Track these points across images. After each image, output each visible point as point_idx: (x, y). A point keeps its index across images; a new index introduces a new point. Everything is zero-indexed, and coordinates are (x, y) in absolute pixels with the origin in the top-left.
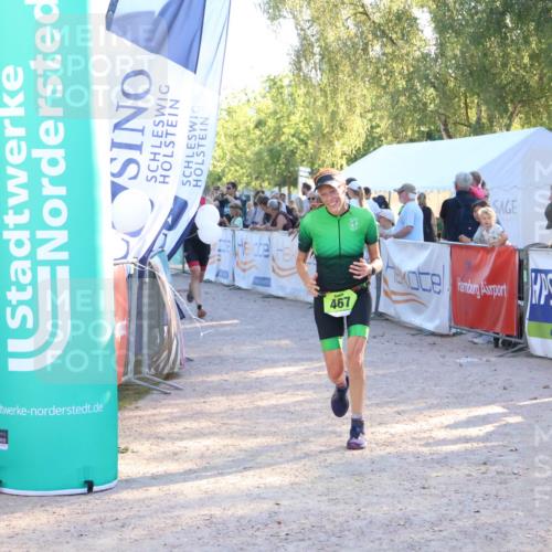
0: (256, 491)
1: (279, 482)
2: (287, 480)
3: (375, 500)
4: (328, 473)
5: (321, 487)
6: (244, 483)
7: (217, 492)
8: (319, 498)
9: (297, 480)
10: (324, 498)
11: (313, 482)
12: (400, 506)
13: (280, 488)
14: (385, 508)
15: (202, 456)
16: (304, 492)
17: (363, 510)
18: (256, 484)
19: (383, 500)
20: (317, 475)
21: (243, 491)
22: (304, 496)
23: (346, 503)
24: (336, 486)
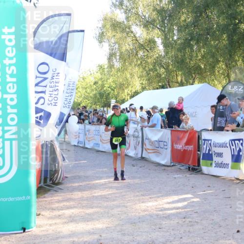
0: (92, 231)
1: (101, 227)
2: (105, 226)
3: (140, 233)
4: (121, 223)
5: (118, 228)
6: (87, 227)
7: (77, 231)
8: (117, 233)
9: (109, 226)
10: (120, 233)
11: (115, 227)
12: (150, 236)
13: (102, 229)
14: (144, 237)
15: (70, 217)
17: (135, 238)
18: (92, 228)
19: (144, 234)
20: (117, 223)
21: (87, 231)
22: (111, 232)
23: (128, 235)
24: (125, 228)
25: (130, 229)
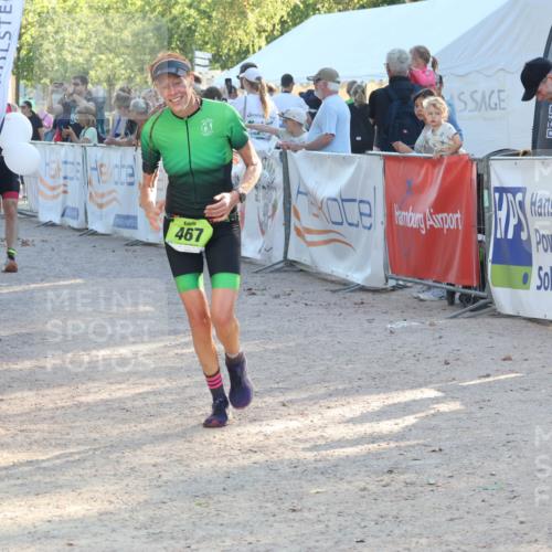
0: (46, 527)
1: (83, 512)
2: (97, 507)
3: (217, 531)
4: (158, 495)
5: (142, 516)
6: (30, 516)
8: (135, 533)
9: (111, 508)
10: (144, 532)
11: (133, 510)
12: (250, 539)
13: (81, 520)
16: (115, 525)
17: (193, 547)
18: (48, 517)
19: (230, 531)
20: (142, 498)
21: (25, 528)
22: (113, 530)
23: (173, 538)
24: (166, 513)
25: (185, 516)
